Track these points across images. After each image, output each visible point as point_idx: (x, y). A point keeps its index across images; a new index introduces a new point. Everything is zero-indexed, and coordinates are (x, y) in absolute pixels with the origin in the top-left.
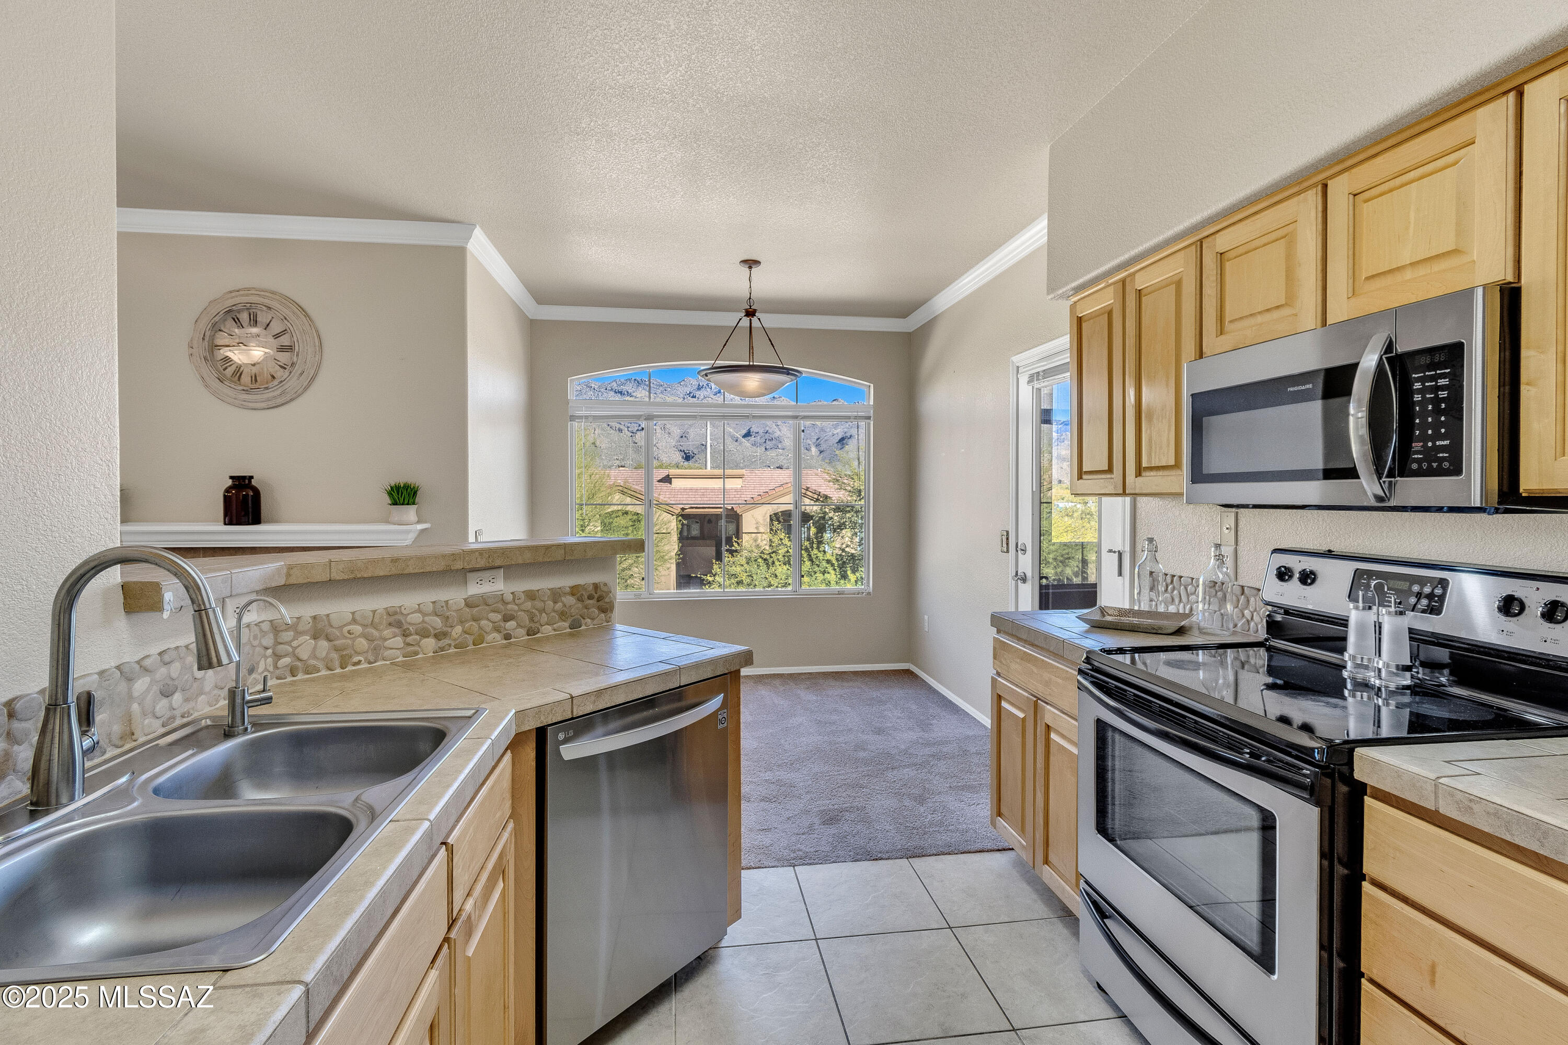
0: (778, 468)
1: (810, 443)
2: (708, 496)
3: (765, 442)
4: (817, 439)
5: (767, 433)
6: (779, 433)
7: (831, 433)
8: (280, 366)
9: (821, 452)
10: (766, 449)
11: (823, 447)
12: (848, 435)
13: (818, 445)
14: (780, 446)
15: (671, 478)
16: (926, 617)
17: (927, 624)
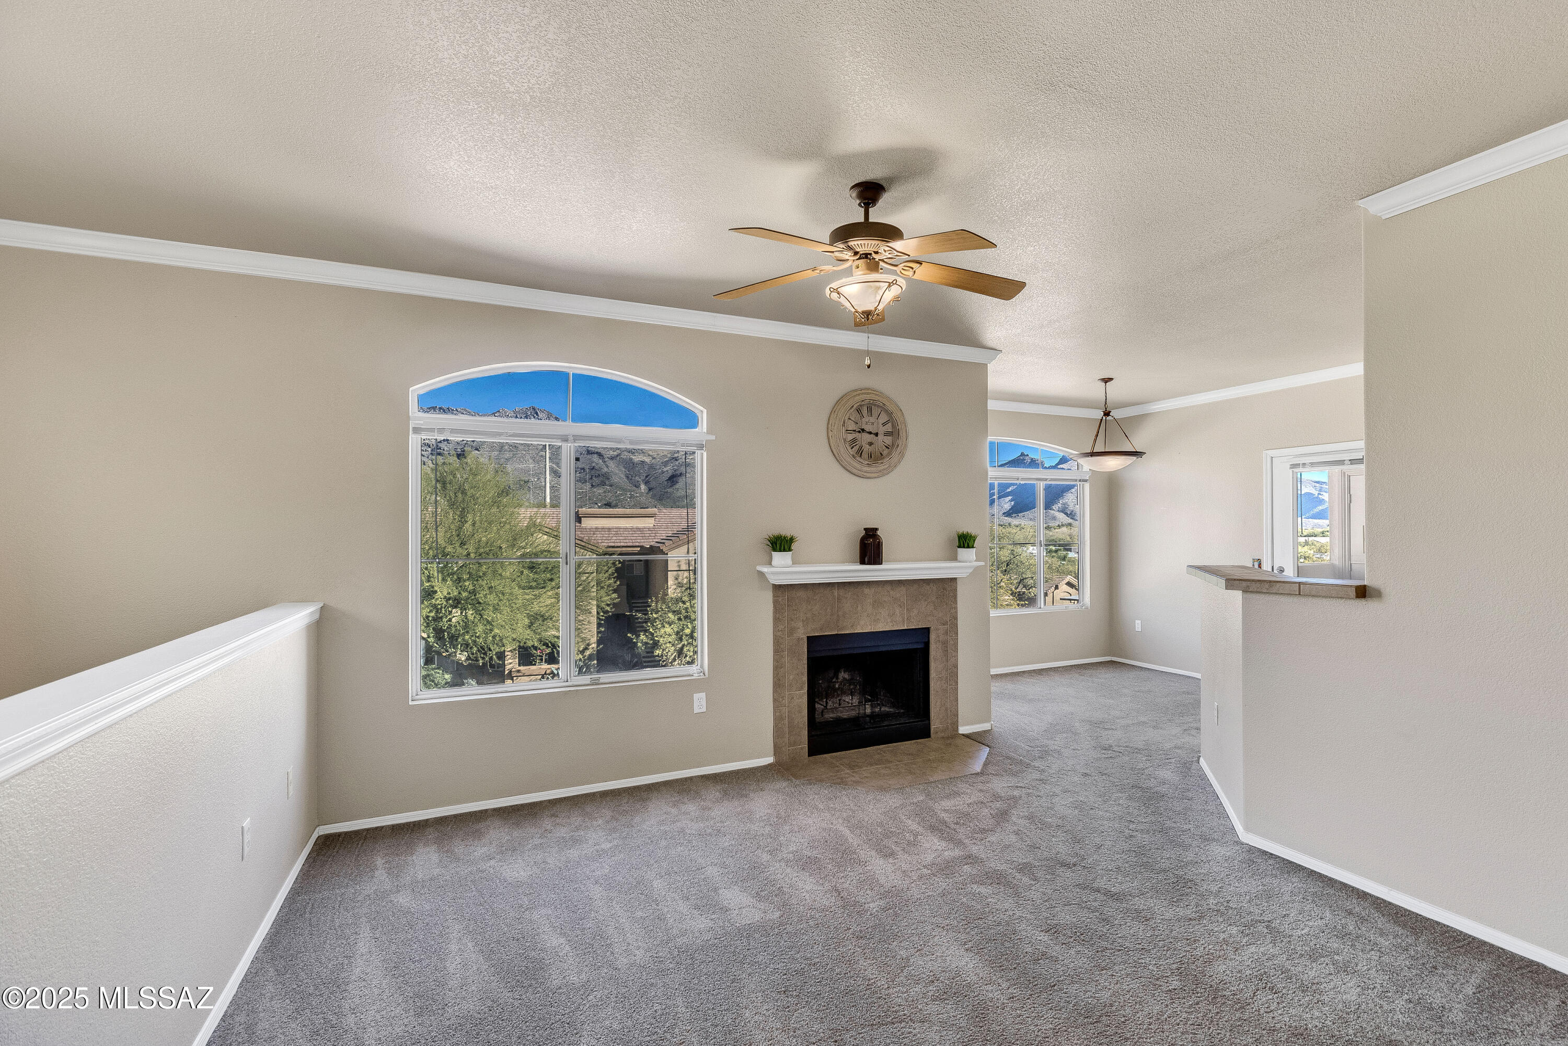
0: (605, 505)
1: (639, 480)
2: (623, 535)
3: (591, 478)
4: (647, 477)
5: (593, 469)
6: (606, 469)
7: (660, 470)
8: (885, 446)
9: (650, 490)
10: (592, 485)
11: (653, 484)
12: (678, 472)
13: (646, 483)
14: (607, 483)
15: (581, 517)
16: (1138, 622)
17: (1140, 626)
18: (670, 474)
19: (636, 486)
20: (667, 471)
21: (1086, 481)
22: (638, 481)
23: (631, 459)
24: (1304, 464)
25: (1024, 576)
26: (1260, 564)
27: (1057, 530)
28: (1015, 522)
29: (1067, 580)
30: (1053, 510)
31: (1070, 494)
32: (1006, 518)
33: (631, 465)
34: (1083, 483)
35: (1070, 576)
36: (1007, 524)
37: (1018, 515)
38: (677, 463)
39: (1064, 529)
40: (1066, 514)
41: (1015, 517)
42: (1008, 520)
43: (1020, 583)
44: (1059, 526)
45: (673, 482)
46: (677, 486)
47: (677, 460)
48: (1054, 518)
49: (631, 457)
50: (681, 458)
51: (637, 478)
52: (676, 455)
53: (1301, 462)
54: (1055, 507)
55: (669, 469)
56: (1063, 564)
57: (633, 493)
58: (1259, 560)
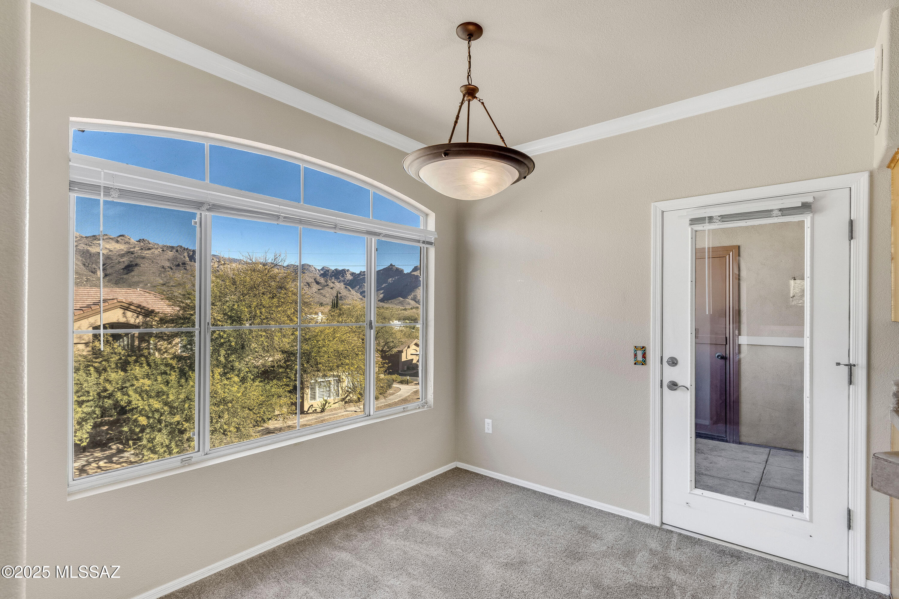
16: (488, 421)
17: (490, 427)
18: (126, 264)
19: (92, 272)
20: (124, 262)
21: (430, 243)
22: (95, 268)
23: (88, 251)
24: (711, 218)
25: (388, 341)
26: (645, 353)
27: (410, 311)
28: (386, 305)
29: (414, 342)
30: (408, 299)
31: (418, 290)
32: (381, 303)
33: (88, 255)
34: (428, 246)
35: (417, 340)
36: (381, 307)
37: (388, 302)
38: (133, 256)
39: (414, 310)
40: (416, 301)
41: (386, 302)
42: (381, 304)
43: (385, 345)
44: (411, 308)
45: (129, 270)
46: (133, 274)
47: (132, 254)
48: (409, 304)
49: (89, 248)
50: (137, 253)
51: (94, 265)
52: (132, 250)
53: (707, 215)
54: (410, 297)
55: (126, 260)
56: (413, 332)
57: (89, 278)
58: (643, 347)
